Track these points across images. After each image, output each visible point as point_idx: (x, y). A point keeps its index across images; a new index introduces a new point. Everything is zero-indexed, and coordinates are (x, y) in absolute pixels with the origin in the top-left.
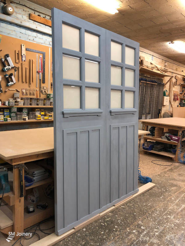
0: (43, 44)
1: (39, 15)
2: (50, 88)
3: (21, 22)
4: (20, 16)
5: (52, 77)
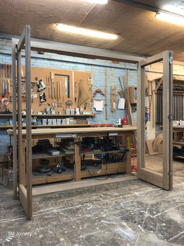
0: (68, 70)
2: (74, 101)
3: (50, 57)
5: (76, 93)
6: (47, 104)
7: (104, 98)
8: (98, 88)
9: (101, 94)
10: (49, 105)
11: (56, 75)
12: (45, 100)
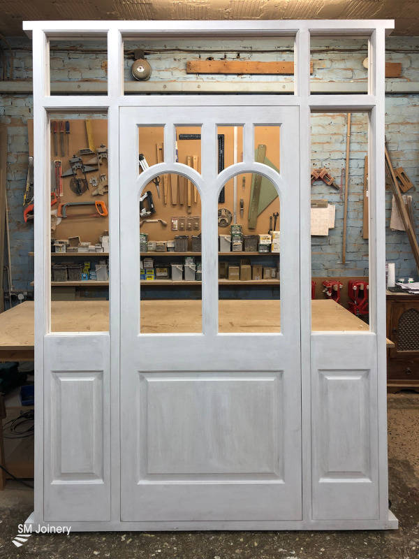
1: (210, 59)
2: (239, 213)
3: (165, 86)
4: (166, 75)
5: (244, 186)
6: (159, 224)
7: (336, 198)
8: (317, 167)
9: (327, 185)
10: (165, 226)
11: (182, 137)
12: (152, 210)
